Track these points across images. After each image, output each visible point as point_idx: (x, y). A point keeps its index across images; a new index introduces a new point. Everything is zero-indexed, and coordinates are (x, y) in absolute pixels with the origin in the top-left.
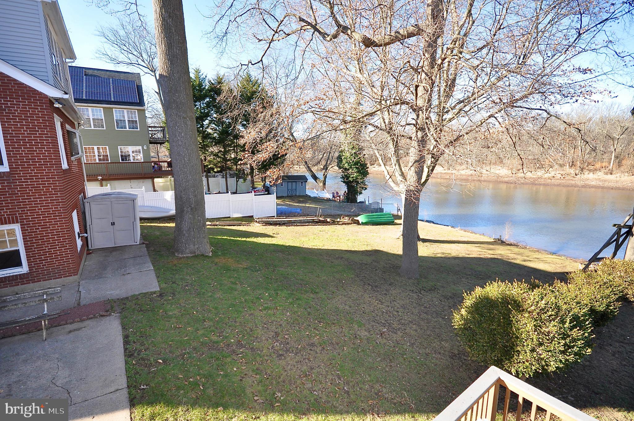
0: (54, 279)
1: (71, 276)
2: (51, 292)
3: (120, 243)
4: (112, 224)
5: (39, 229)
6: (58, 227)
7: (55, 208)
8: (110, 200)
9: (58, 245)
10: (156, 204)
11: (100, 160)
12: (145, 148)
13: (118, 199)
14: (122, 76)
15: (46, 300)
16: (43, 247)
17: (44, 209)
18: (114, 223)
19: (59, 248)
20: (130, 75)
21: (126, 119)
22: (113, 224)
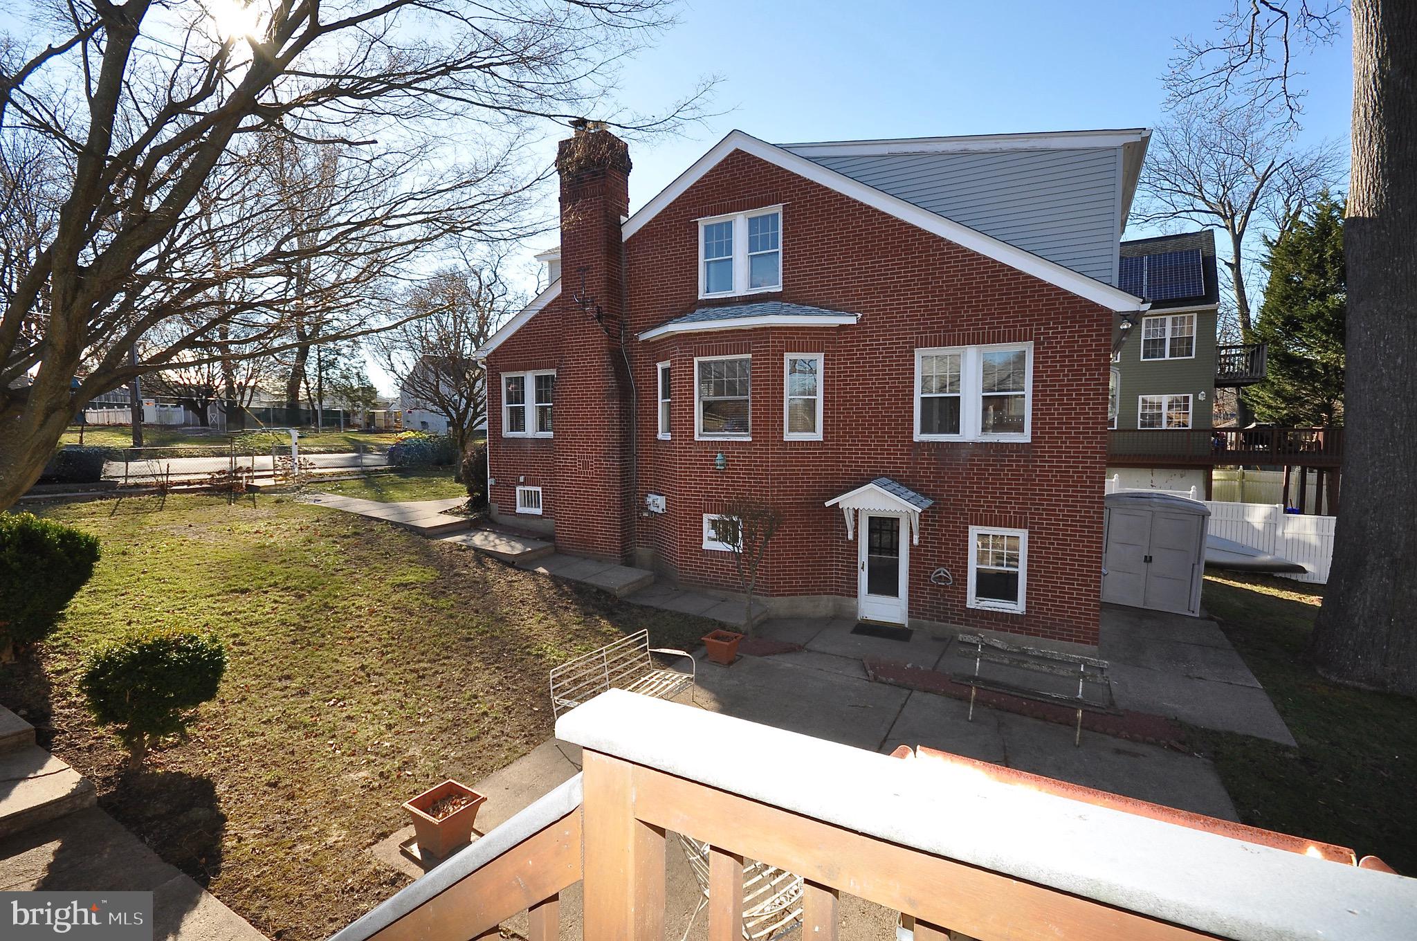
0: (1059, 639)
1: (1088, 643)
2: (1093, 664)
3: (1156, 604)
4: (1146, 561)
5: (1053, 544)
6: (1083, 546)
7: (1085, 512)
8: (1150, 508)
9: (1078, 580)
10: (1229, 533)
11: (1143, 425)
12: (1201, 398)
13: (1169, 510)
14: (1170, 247)
15: (1083, 675)
16: (1053, 577)
17: (1068, 511)
18: (1151, 557)
19: (1078, 585)
20: (1188, 238)
21: (1168, 336)
22: (1148, 560)
